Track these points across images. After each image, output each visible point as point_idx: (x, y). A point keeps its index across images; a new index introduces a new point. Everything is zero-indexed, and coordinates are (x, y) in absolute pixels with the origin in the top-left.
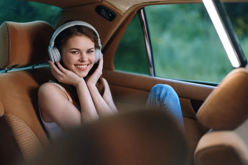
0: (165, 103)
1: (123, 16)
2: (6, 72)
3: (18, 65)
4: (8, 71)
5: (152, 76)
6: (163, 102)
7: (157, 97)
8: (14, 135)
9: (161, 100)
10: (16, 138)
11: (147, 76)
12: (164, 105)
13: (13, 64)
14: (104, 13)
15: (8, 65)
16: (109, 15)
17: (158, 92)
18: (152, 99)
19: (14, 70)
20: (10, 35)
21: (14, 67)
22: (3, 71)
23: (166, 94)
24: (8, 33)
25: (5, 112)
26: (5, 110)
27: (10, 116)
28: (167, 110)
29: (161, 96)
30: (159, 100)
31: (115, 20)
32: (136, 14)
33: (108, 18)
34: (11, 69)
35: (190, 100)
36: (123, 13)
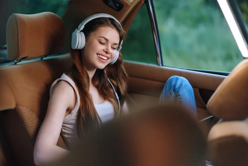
0: (180, 93)
1: (131, 6)
2: (16, 64)
3: (27, 57)
4: (17, 63)
5: (160, 65)
6: (178, 93)
7: (172, 88)
8: (26, 127)
9: (176, 91)
10: (27, 130)
11: (155, 66)
12: (179, 95)
13: (23, 56)
14: (111, 3)
15: (18, 57)
16: (116, 5)
17: (173, 83)
18: (167, 89)
19: (23, 62)
20: (18, 27)
21: (24, 59)
22: (13, 63)
23: (181, 85)
24: (17, 25)
25: (17, 105)
26: (16, 103)
27: (21, 109)
28: (181, 100)
29: (177, 87)
30: (174, 90)
31: (122, 10)
32: (144, 3)
33: (116, 8)
34: (20, 61)
35: (198, 89)
36: (130, 3)
